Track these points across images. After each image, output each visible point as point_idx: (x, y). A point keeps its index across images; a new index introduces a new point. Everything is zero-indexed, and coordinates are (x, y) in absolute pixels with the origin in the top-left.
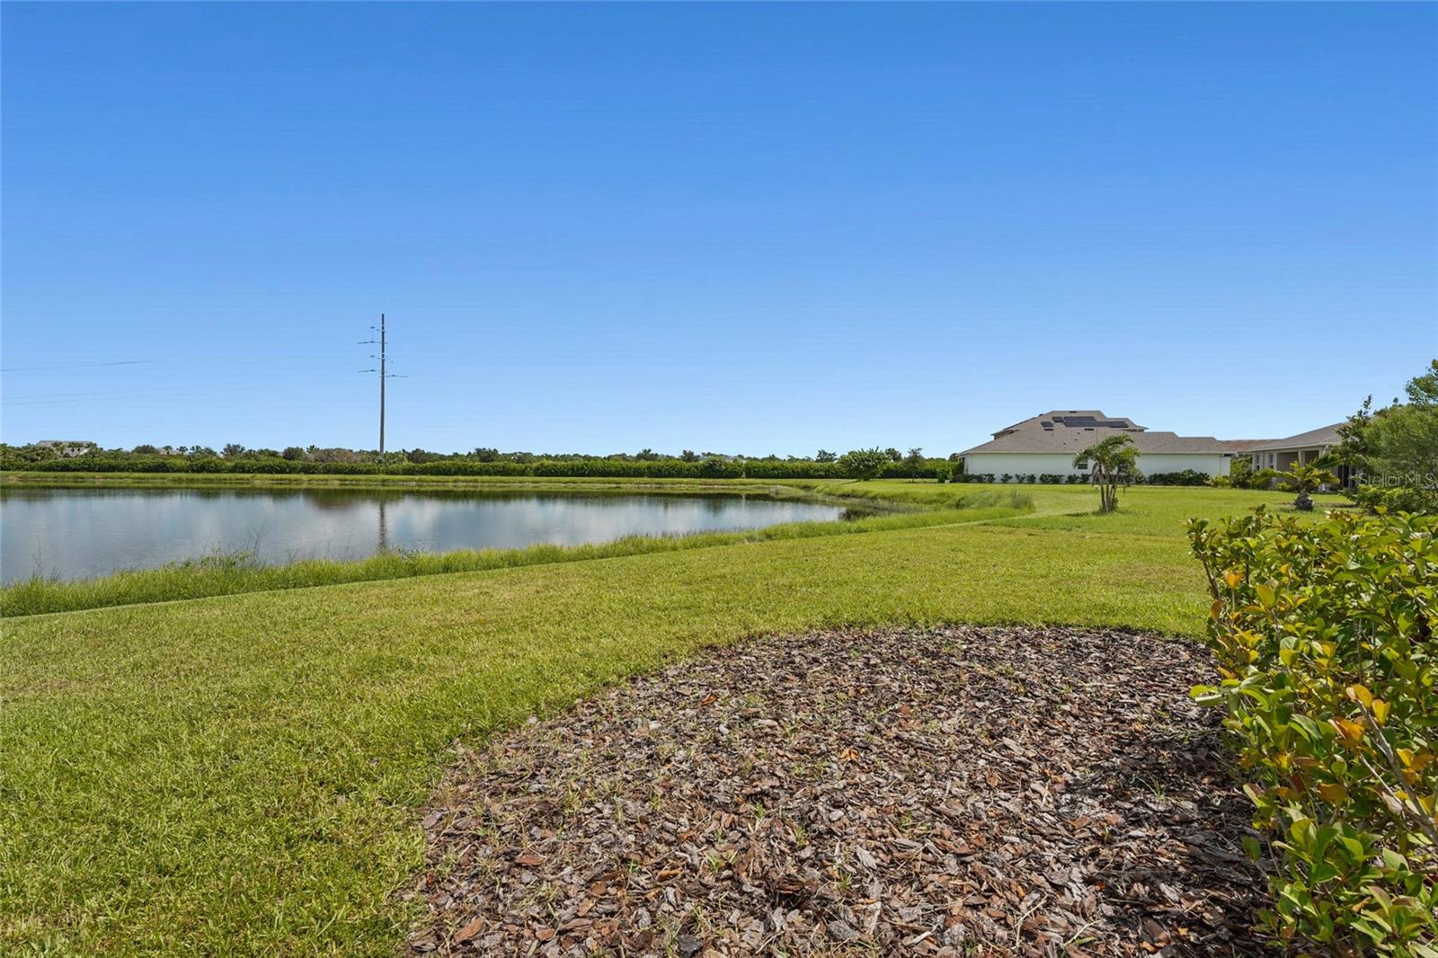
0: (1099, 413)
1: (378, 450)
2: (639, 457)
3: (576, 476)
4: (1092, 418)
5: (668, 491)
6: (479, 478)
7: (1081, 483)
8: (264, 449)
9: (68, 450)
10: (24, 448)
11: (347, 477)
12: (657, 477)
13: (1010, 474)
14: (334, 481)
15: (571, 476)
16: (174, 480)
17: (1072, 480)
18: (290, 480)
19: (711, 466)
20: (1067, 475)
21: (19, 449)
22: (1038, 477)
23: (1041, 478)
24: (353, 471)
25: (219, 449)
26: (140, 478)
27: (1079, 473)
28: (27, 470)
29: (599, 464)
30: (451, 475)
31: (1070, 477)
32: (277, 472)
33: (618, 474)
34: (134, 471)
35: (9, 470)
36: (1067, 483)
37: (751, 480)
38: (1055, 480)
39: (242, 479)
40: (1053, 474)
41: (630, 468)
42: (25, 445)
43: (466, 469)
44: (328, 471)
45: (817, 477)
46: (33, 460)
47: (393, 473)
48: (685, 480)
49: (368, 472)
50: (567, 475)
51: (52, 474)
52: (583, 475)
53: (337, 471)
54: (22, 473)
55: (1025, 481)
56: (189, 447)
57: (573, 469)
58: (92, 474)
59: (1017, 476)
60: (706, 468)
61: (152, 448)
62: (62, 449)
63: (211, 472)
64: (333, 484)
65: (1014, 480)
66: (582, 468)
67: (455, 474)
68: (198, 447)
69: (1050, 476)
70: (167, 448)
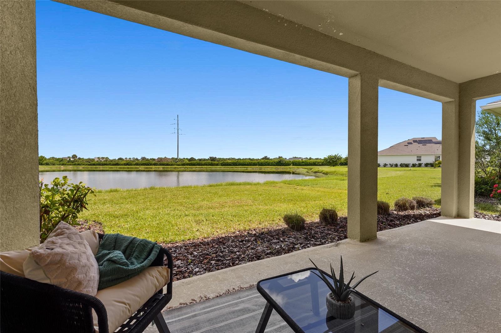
0: (435, 138)
1: (177, 157)
2: (263, 159)
3: (234, 166)
4: (431, 140)
5: (264, 171)
6: (203, 166)
7: (418, 167)
8: (152, 158)
9: (101, 159)
10: (88, 159)
11: (165, 166)
12: (261, 166)
13: (387, 164)
14: (161, 168)
15: (233, 166)
16: (119, 168)
17: (414, 165)
18: (149, 168)
19: (279, 162)
20: (412, 164)
21: (87, 159)
22: (399, 164)
23: (400, 165)
24: (167, 165)
25: (139, 158)
26: (111, 167)
27: (417, 163)
28: (85, 165)
29: (242, 161)
30: (195, 166)
31: (413, 165)
32: (147, 165)
33: (248, 165)
34: (110, 165)
35: (81, 165)
36: (412, 167)
37: (294, 167)
38: (407, 166)
39: (137, 167)
40: (406, 163)
41: (252, 163)
42: (88, 158)
43: (200, 164)
44: (161, 165)
45: (318, 165)
46: (90, 162)
47: (179, 165)
48: (270, 167)
49: (172, 165)
50: (231, 165)
51: (90, 166)
52: (237, 165)
53: (163, 165)
54: (84, 166)
55: (394, 166)
56: (132, 158)
57: (233, 163)
58: (100, 166)
59: (390, 164)
60: (278, 162)
61: (122, 158)
62: (100, 159)
63: (129, 165)
64: (160, 169)
65: (389, 166)
66: (236, 163)
67: (197, 165)
68: (134, 158)
69: (405, 164)
70: (126, 158)
